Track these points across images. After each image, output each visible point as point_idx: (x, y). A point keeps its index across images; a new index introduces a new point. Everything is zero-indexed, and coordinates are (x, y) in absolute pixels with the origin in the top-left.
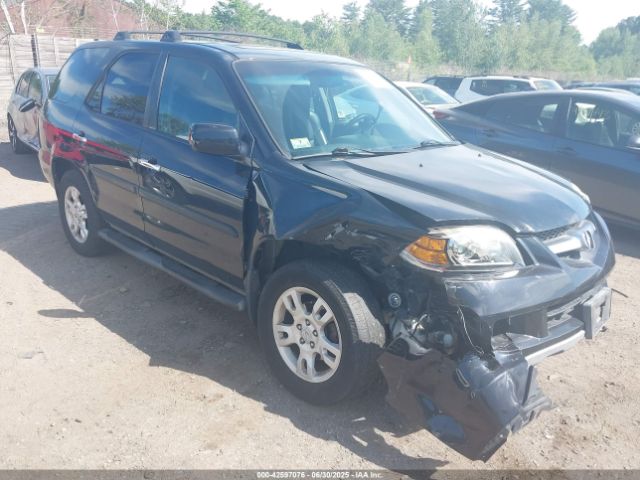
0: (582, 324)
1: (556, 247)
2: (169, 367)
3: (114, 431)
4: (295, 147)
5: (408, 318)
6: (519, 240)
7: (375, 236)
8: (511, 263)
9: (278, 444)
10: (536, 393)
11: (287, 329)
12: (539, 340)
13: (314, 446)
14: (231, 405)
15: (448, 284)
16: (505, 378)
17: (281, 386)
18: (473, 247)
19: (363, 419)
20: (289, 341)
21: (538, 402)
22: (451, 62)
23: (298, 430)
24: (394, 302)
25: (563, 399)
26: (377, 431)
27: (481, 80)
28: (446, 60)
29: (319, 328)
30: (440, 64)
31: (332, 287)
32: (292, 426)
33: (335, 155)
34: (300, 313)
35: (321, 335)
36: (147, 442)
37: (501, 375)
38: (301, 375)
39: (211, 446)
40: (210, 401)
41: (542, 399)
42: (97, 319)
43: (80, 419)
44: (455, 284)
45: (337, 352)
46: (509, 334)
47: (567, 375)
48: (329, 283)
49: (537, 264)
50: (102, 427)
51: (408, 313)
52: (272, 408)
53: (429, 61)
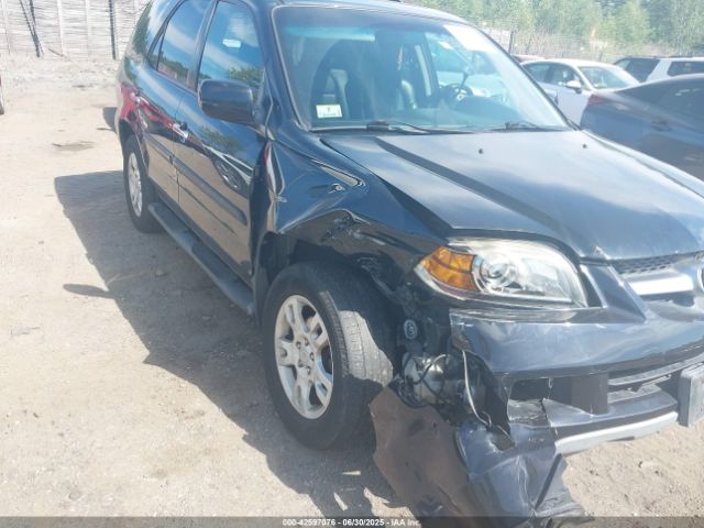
0: (676, 402)
1: (642, 286)
2: (164, 367)
3: (66, 436)
4: (320, 116)
5: (422, 356)
6: (584, 269)
7: (383, 240)
8: (568, 300)
9: (238, 488)
10: (559, 495)
11: (286, 345)
12: (592, 417)
13: (280, 497)
14: (209, 426)
15: (455, 317)
16: (516, 465)
17: (276, 414)
18: (512, 273)
19: (358, 473)
20: (288, 360)
21: (564, 507)
22: (661, 41)
23: (270, 472)
24: (409, 332)
25: (650, 500)
26: (368, 494)
27: (684, 63)
28: (653, 38)
29: (315, 350)
30: (645, 43)
31: (327, 301)
32: (265, 467)
33: (370, 130)
34: (299, 329)
35: (318, 360)
36: (93, 454)
37: (511, 460)
38: (295, 405)
39: (160, 474)
40: (187, 418)
41: (569, 505)
42: (117, 302)
43: (38, 413)
44: (463, 320)
45: (329, 385)
46: (547, 401)
47: (669, 465)
48: (325, 295)
49: (605, 306)
50: (57, 427)
51: (424, 350)
52: (254, 440)
53: (632, 39)
